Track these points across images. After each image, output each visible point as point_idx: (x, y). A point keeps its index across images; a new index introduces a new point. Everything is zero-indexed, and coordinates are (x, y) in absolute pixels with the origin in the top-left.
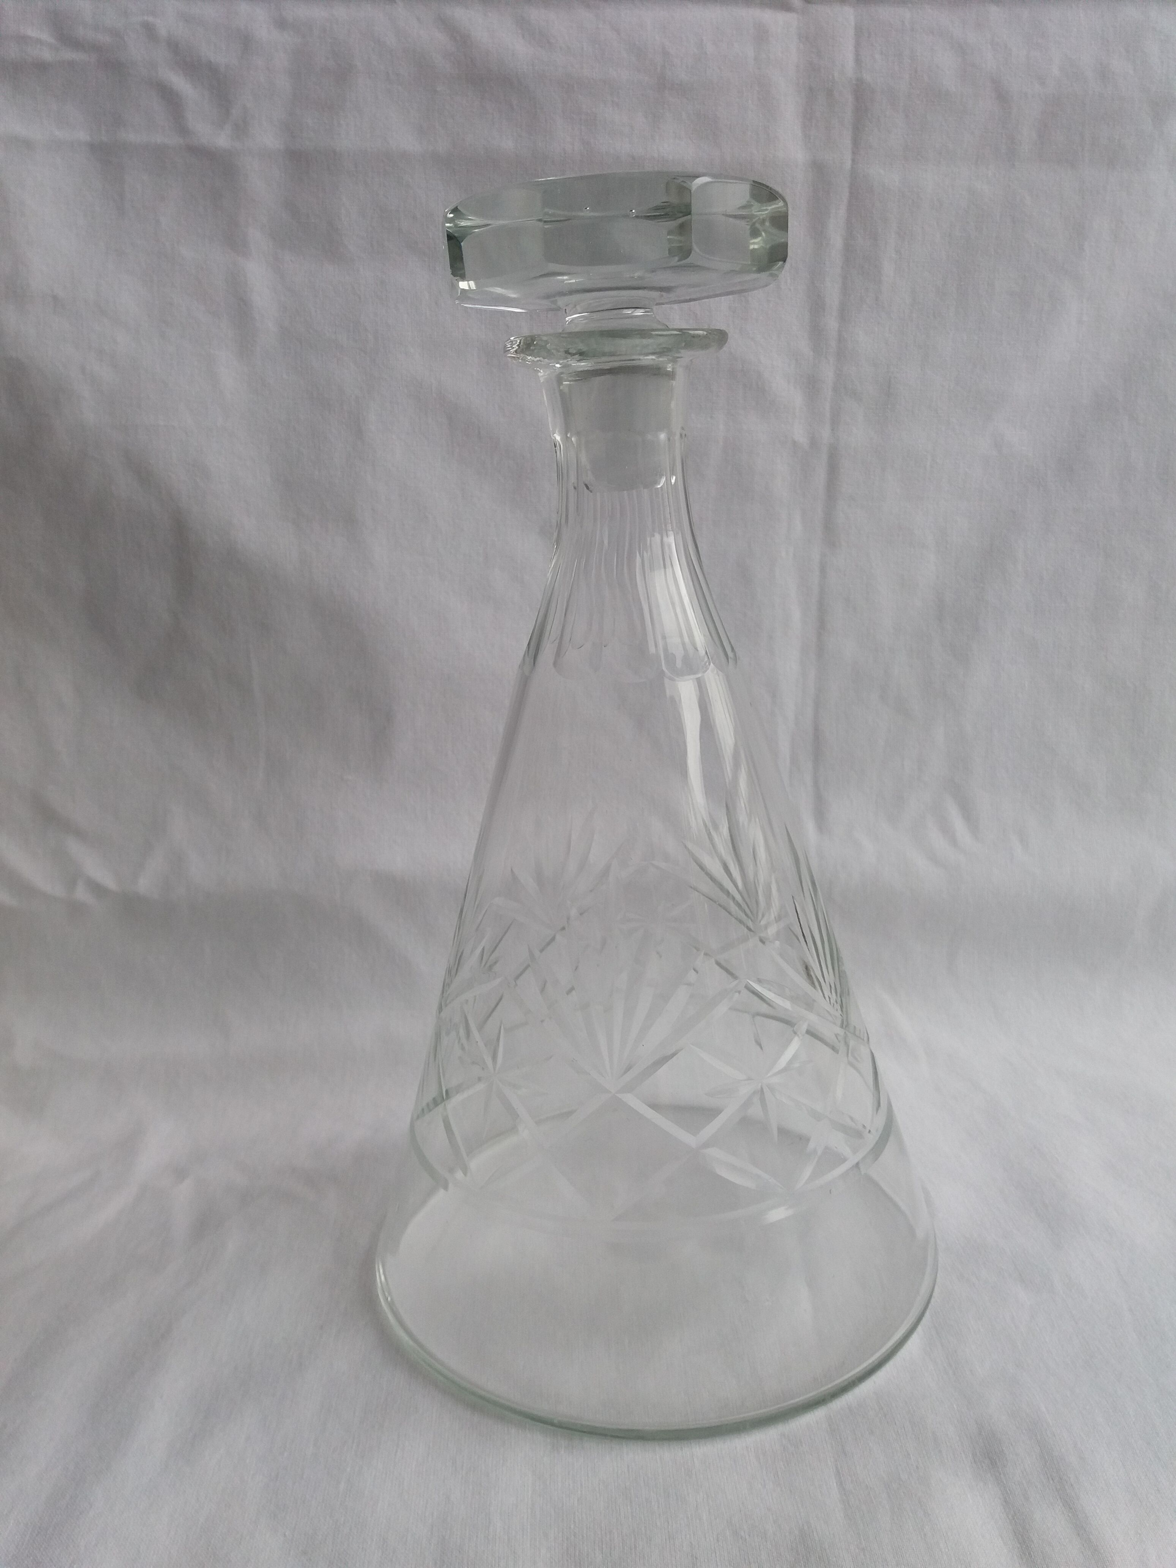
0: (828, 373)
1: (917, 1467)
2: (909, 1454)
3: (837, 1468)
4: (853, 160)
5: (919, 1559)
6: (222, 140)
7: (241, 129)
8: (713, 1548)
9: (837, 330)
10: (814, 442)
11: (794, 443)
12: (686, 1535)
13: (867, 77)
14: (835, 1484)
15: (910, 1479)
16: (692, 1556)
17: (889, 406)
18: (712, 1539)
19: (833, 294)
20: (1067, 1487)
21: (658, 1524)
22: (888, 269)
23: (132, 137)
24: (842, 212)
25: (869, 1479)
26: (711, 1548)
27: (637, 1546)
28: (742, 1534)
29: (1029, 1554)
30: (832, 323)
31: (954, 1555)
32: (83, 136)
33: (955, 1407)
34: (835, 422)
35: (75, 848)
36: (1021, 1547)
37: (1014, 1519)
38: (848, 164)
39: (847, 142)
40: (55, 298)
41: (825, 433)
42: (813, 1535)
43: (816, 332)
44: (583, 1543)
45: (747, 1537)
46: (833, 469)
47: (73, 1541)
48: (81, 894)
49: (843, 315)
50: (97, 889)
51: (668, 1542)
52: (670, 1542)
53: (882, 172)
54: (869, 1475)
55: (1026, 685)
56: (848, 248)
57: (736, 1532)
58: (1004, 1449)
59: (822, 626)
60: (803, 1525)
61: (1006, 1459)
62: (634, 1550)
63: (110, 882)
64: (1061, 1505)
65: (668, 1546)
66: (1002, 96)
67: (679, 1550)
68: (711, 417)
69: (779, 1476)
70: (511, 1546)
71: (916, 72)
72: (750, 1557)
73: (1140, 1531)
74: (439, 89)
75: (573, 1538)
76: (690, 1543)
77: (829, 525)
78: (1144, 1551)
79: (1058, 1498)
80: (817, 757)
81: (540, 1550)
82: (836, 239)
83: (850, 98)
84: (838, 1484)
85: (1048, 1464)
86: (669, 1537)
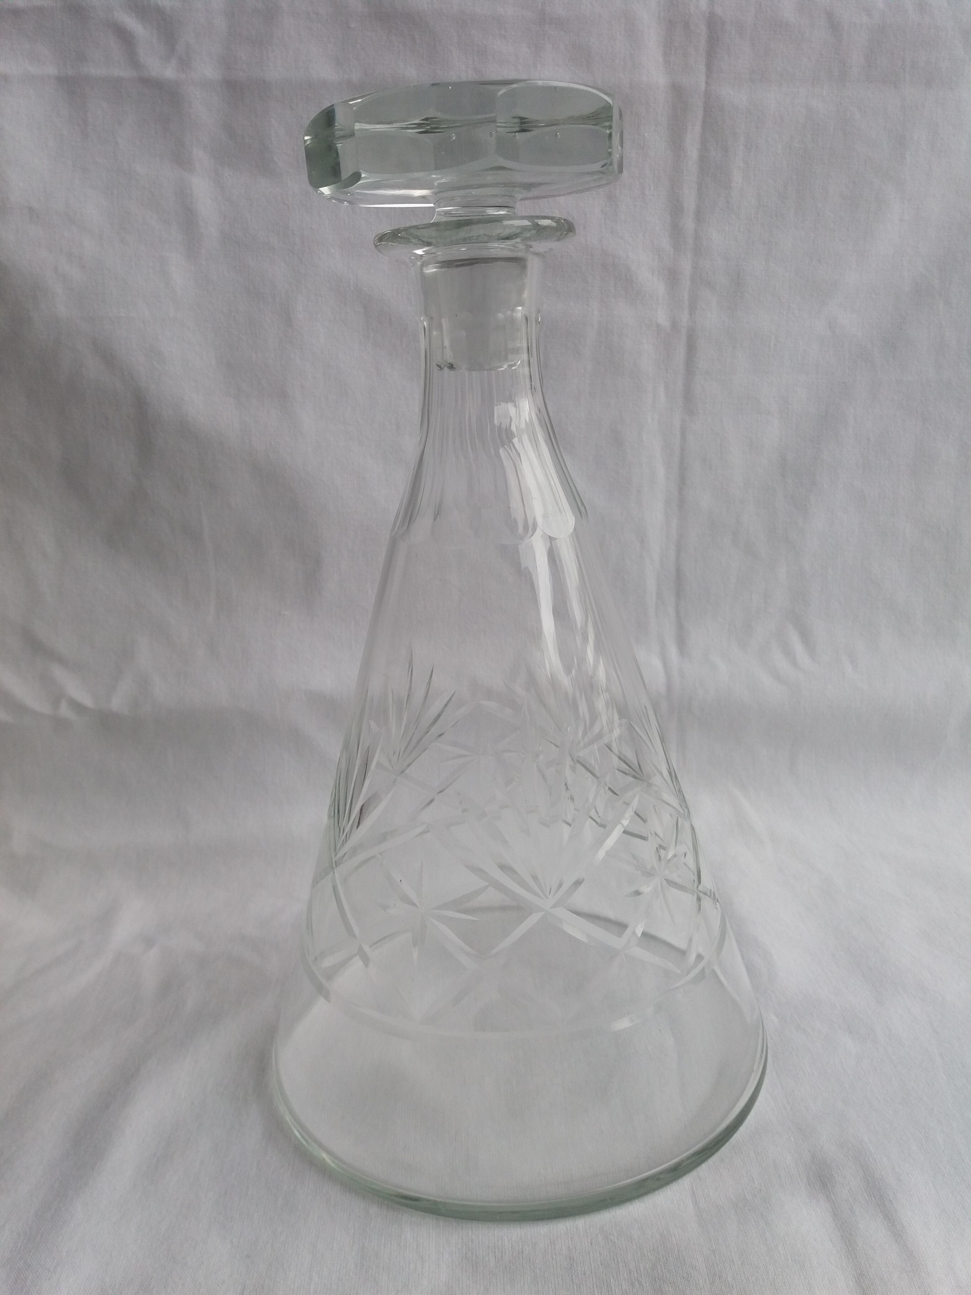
0: (686, 266)
1: (760, 1190)
2: (753, 1179)
3: (693, 1190)
4: (707, 83)
5: (760, 1259)
6: (169, 72)
7: (185, 63)
8: (587, 1251)
9: (693, 229)
10: (675, 325)
11: (658, 326)
13: (719, 11)
14: (691, 1203)
15: (754, 1199)
16: (570, 1258)
17: (739, 294)
18: (587, 1244)
19: (690, 200)
20: (886, 1203)
22: (737, 176)
23: (94, 70)
24: (698, 128)
25: (720, 1200)
28: (612, 1237)
29: (854, 1254)
30: (689, 223)
31: (791, 1256)
32: (52, 70)
33: (792, 1139)
34: (693, 308)
35: (58, 672)
37: (842, 1227)
38: (703, 85)
39: (702, 68)
40: (31, 209)
41: (685, 318)
42: (672, 1239)
43: (676, 231)
45: (616, 1241)
46: (691, 348)
47: (57, 1247)
48: (64, 710)
49: (699, 217)
50: (78, 707)
51: (550, 1247)
52: (551, 1247)
53: (732, 92)
54: (720, 1197)
55: (856, 530)
56: (703, 158)
58: (833, 1173)
59: (682, 480)
60: (663, 1231)
61: (835, 1181)
62: (521, 1254)
63: (87, 701)
64: (882, 1217)
66: (834, 26)
67: (559, 1254)
68: (587, 305)
71: (760, 5)
72: (618, 1257)
73: (948, 1240)
74: (352, 25)
75: (470, 1243)
76: (569, 1247)
77: (688, 396)
78: (951, 1257)
79: (879, 1211)
80: (679, 591)
81: (443, 1255)
82: (692, 151)
83: (703, 29)
84: (694, 1203)
85: (870, 1185)
86: (551, 1243)
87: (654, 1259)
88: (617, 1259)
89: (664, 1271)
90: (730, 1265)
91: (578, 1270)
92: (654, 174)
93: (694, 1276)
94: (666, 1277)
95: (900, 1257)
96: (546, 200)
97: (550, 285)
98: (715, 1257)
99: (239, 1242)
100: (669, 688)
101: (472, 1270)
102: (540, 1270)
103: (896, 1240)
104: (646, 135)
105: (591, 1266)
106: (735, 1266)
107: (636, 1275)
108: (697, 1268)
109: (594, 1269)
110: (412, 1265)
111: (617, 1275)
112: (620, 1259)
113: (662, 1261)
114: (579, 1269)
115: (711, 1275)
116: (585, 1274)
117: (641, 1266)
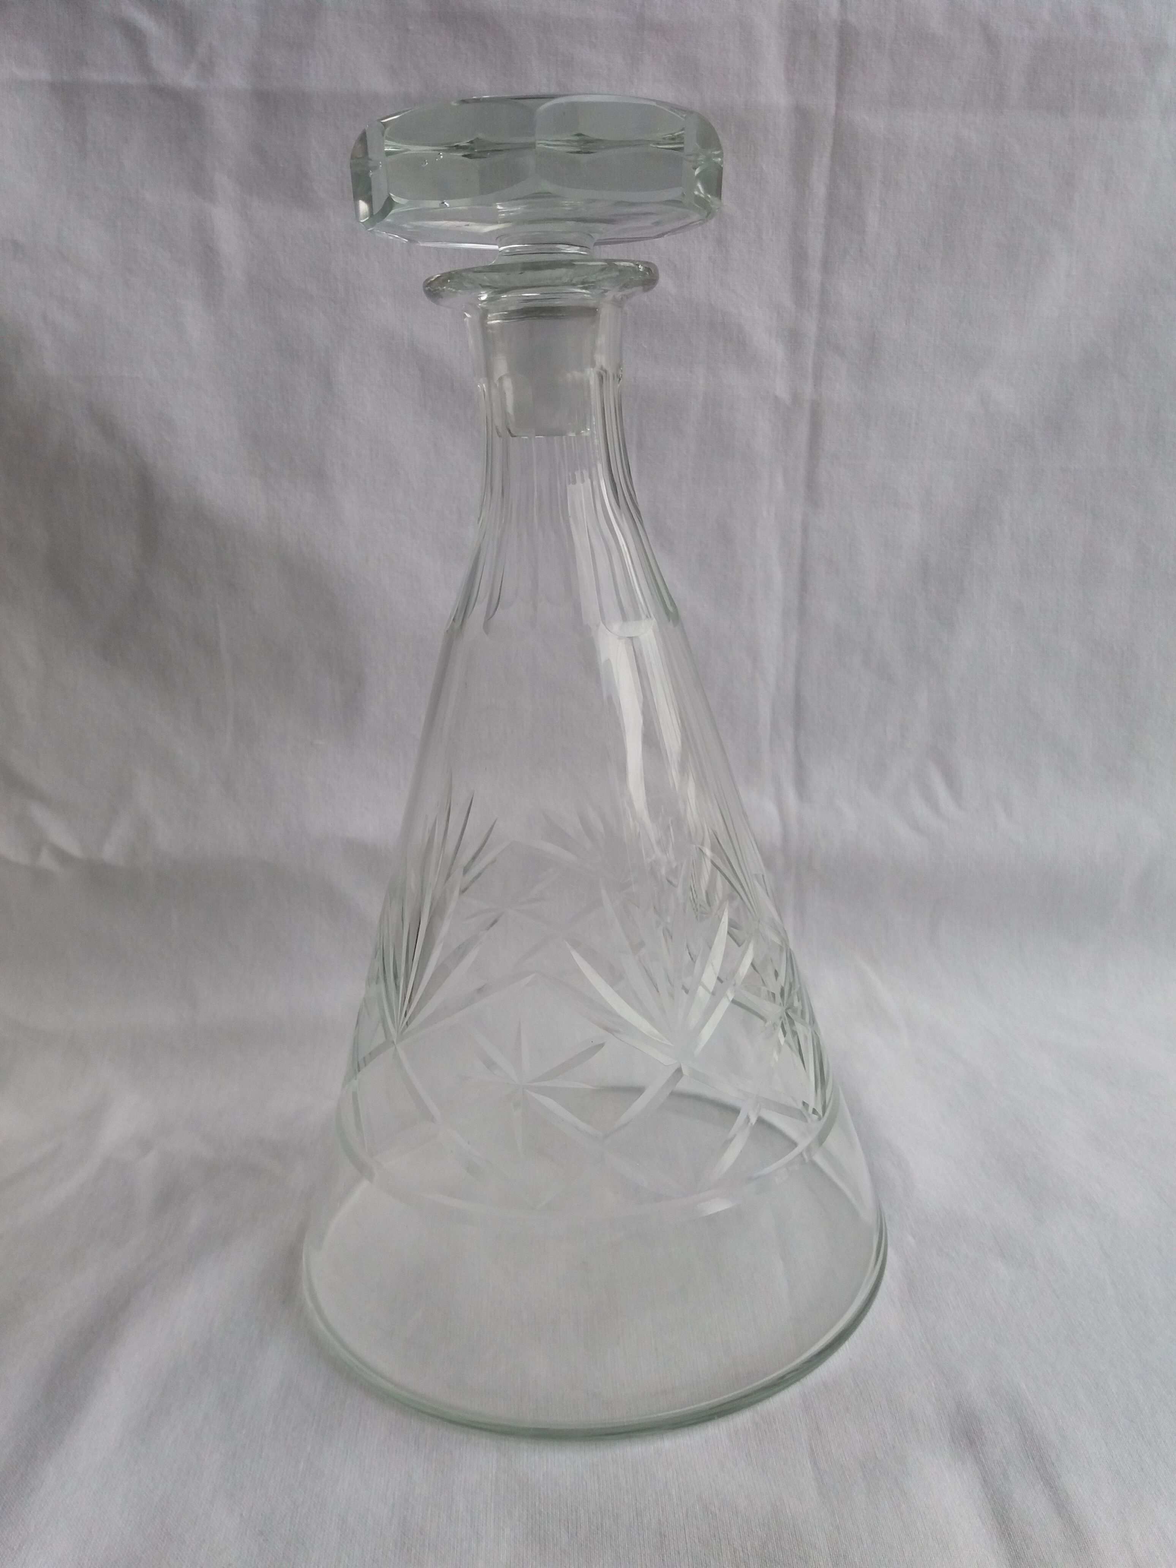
0: (810, 327)
1: (894, 1446)
2: (885, 1433)
3: (811, 1447)
4: (837, 105)
5: (895, 1538)
6: (188, 80)
7: (207, 69)
8: (682, 1525)
9: (820, 282)
10: (796, 398)
11: (776, 398)
12: (654, 1512)
13: (852, 19)
14: (809, 1463)
15: (886, 1459)
16: (660, 1534)
17: (874, 362)
18: (681, 1515)
19: (815, 246)
20: (1047, 1466)
21: (626, 1500)
22: (873, 219)
23: (94, 76)
24: (826, 160)
25: (844, 1459)
26: (680, 1525)
27: (604, 1525)
28: (713, 1509)
29: (1009, 1534)
30: (814, 275)
31: (932, 1534)
32: (44, 75)
33: (933, 1385)
34: (818, 378)
35: (39, 814)
36: (1001, 1526)
37: (993, 1498)
38: (832, 110)
39: (831, 86)
40: (16, 244)
41: (808, 389)
42: (786, 1511)
43: (799, 284)
44: (548, 1522)
45: (717, 1512)
46: (816, 426)
47: (22, 1520)
48: (46, 860)
49: (827, 267)
50: (62, 856)
51: (636, 1520)
53: (867, 118)
54: (844, 1454)
55: (1012, 650)
56: (832, 198)
57: (706, 1507)
58: (983, 1427)
59: (804, 588)
60: (775, 1501)
61: (985, 1437)
63: (74, 849)
64: (1042, 1483)
65: (635, 1524)
66: (991, 40)
67: (647, 1529)
68: (691, 372)
69: (752, 1456)
70: (474, 1526)
71: (902, 14)
73: (1123, 1511)
74: (411, 27)
75: (538, 1516)
76: (659, 1520)
77: (811, 484)
78: (1127, 1531)
79: (1038, 1476)
80: (798, 722)
81: (503, 1530)
82: (820, 188)
83: (834, 41)
84: (812, 1464)
85: (1027, 1443)
86: (637, 1514)
87: (764, 1536)
88: (719, 1534)
89: (776, 1550)
90: (858, 1544)
91: (670, 1549)
92: (773, 214)
93: (813, 1556)
94: (779, 1557)
95: (1064, 1534)
96: (642, 243)
97: (645, 347)
98: (839, 1534)
99: (250, 1516)
100: (785, 837)
101: (540, 1548)
102: (624, 1548)
103: (1060, 1514)
104: (764, 167)
105: (686, 1543)
106: (863, 1545)
107: (741, 1554)
108: (817, 1546)
109: (690, 1548)
110: (464, 1543)
111: (719, 1555)
112: (723, 1535)
113: (774, 1539)
114: (672, 1547)
115: (834, 1556)
116: (679, 1553)
117: (749, 1544)
